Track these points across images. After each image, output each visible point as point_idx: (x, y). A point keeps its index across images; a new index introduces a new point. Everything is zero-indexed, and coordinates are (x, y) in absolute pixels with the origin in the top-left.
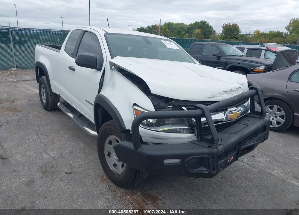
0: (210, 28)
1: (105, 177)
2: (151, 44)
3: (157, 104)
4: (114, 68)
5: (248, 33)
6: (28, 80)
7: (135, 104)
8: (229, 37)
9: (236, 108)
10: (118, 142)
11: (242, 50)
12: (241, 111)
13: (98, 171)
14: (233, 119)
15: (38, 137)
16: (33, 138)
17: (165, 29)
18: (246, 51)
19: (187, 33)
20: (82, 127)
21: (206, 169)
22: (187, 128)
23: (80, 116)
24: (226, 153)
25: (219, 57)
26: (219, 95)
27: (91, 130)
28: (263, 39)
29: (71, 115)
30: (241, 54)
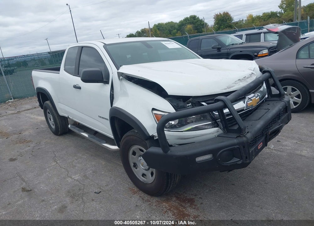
0: (201, 21)
1: (136, 189)
2: (152, 47)
3: (176, 104)
4: (122, 78)
5: (241, 20)
6: (29, 108)
7: (153, 109)
8: (222, 27)
9: (254, 95)
10: (142, 151)
11: (240, 37)
12: (259, 97)
13: (127, 185)
14: (254, 105)
15: (57, 163)
16: (52, 165)
17: (156, 31)
18: (244, 37)
19: (178, 31)
20: (100, 145)
21: (239, 160)
22: (210, 123)
23: (95, 133)
24: (255, 140)
25: (219, 49)
26: (234, 84)
27: (110, 145)
28: (258, 23)
29: (85, 135)
30: (241, 41)
